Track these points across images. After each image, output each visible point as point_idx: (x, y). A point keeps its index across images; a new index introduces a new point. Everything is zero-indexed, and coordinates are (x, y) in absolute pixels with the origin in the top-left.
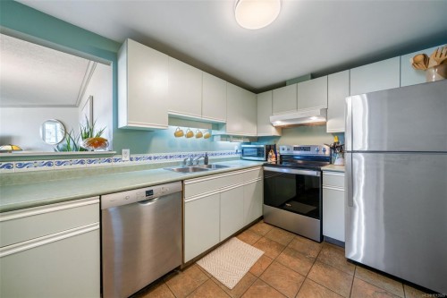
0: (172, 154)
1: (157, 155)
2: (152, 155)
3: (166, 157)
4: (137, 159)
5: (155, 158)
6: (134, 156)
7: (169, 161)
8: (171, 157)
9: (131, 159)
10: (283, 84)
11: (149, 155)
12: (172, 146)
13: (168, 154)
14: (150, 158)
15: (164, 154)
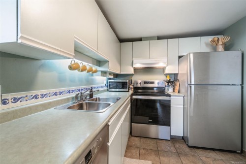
0: (61, 90)
1: (44, 92)
2: (39, 92)
3: (56, 94)
4: (15, 100)
5: (43, 96)
6: (9, 96)
7: (59, 98)
8: (61, 93)
9: (4, 102)
10: (140, 40)
11: (34, 93)
12: (61, 81)
13: (58, 90)
14: (36, 97)
15: (54, 91)
